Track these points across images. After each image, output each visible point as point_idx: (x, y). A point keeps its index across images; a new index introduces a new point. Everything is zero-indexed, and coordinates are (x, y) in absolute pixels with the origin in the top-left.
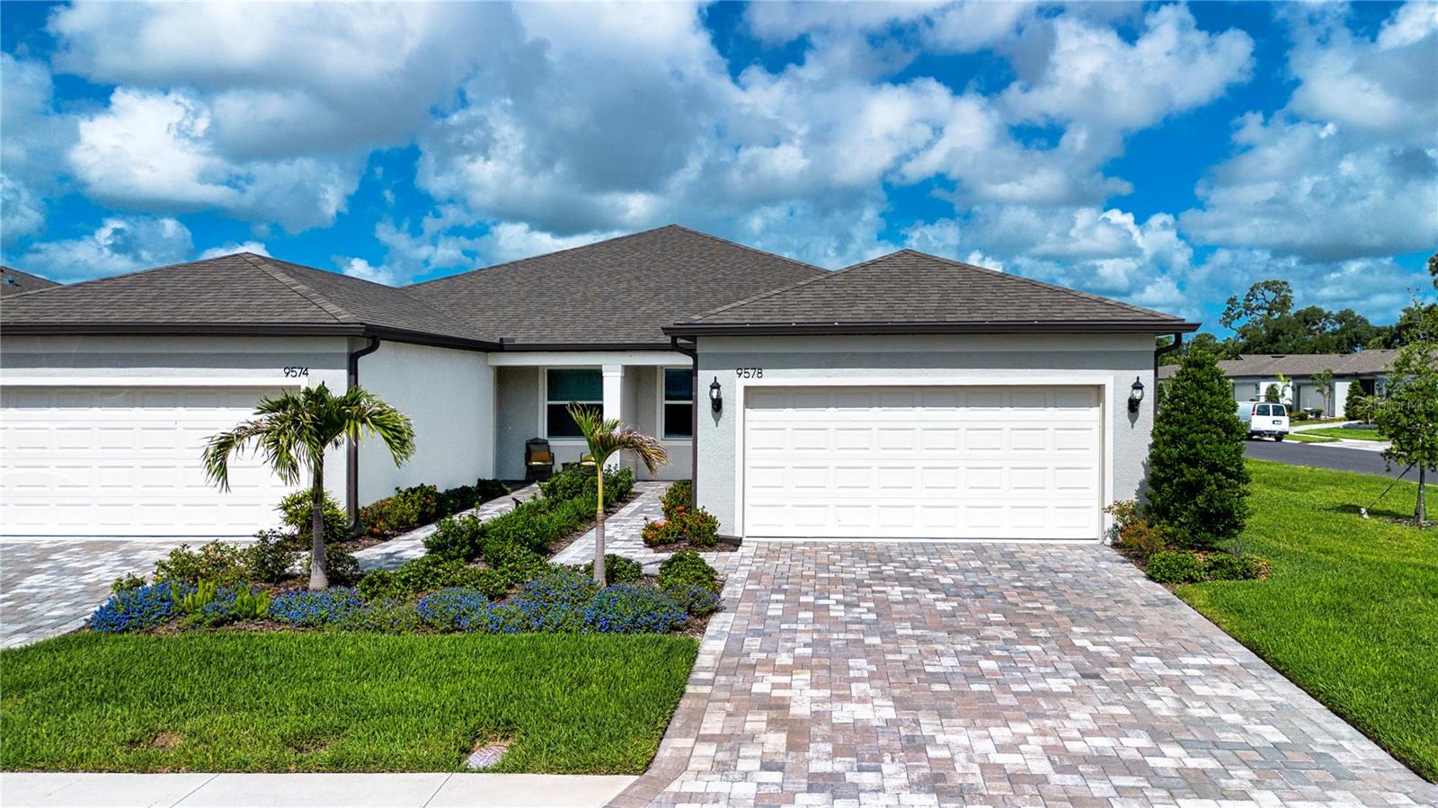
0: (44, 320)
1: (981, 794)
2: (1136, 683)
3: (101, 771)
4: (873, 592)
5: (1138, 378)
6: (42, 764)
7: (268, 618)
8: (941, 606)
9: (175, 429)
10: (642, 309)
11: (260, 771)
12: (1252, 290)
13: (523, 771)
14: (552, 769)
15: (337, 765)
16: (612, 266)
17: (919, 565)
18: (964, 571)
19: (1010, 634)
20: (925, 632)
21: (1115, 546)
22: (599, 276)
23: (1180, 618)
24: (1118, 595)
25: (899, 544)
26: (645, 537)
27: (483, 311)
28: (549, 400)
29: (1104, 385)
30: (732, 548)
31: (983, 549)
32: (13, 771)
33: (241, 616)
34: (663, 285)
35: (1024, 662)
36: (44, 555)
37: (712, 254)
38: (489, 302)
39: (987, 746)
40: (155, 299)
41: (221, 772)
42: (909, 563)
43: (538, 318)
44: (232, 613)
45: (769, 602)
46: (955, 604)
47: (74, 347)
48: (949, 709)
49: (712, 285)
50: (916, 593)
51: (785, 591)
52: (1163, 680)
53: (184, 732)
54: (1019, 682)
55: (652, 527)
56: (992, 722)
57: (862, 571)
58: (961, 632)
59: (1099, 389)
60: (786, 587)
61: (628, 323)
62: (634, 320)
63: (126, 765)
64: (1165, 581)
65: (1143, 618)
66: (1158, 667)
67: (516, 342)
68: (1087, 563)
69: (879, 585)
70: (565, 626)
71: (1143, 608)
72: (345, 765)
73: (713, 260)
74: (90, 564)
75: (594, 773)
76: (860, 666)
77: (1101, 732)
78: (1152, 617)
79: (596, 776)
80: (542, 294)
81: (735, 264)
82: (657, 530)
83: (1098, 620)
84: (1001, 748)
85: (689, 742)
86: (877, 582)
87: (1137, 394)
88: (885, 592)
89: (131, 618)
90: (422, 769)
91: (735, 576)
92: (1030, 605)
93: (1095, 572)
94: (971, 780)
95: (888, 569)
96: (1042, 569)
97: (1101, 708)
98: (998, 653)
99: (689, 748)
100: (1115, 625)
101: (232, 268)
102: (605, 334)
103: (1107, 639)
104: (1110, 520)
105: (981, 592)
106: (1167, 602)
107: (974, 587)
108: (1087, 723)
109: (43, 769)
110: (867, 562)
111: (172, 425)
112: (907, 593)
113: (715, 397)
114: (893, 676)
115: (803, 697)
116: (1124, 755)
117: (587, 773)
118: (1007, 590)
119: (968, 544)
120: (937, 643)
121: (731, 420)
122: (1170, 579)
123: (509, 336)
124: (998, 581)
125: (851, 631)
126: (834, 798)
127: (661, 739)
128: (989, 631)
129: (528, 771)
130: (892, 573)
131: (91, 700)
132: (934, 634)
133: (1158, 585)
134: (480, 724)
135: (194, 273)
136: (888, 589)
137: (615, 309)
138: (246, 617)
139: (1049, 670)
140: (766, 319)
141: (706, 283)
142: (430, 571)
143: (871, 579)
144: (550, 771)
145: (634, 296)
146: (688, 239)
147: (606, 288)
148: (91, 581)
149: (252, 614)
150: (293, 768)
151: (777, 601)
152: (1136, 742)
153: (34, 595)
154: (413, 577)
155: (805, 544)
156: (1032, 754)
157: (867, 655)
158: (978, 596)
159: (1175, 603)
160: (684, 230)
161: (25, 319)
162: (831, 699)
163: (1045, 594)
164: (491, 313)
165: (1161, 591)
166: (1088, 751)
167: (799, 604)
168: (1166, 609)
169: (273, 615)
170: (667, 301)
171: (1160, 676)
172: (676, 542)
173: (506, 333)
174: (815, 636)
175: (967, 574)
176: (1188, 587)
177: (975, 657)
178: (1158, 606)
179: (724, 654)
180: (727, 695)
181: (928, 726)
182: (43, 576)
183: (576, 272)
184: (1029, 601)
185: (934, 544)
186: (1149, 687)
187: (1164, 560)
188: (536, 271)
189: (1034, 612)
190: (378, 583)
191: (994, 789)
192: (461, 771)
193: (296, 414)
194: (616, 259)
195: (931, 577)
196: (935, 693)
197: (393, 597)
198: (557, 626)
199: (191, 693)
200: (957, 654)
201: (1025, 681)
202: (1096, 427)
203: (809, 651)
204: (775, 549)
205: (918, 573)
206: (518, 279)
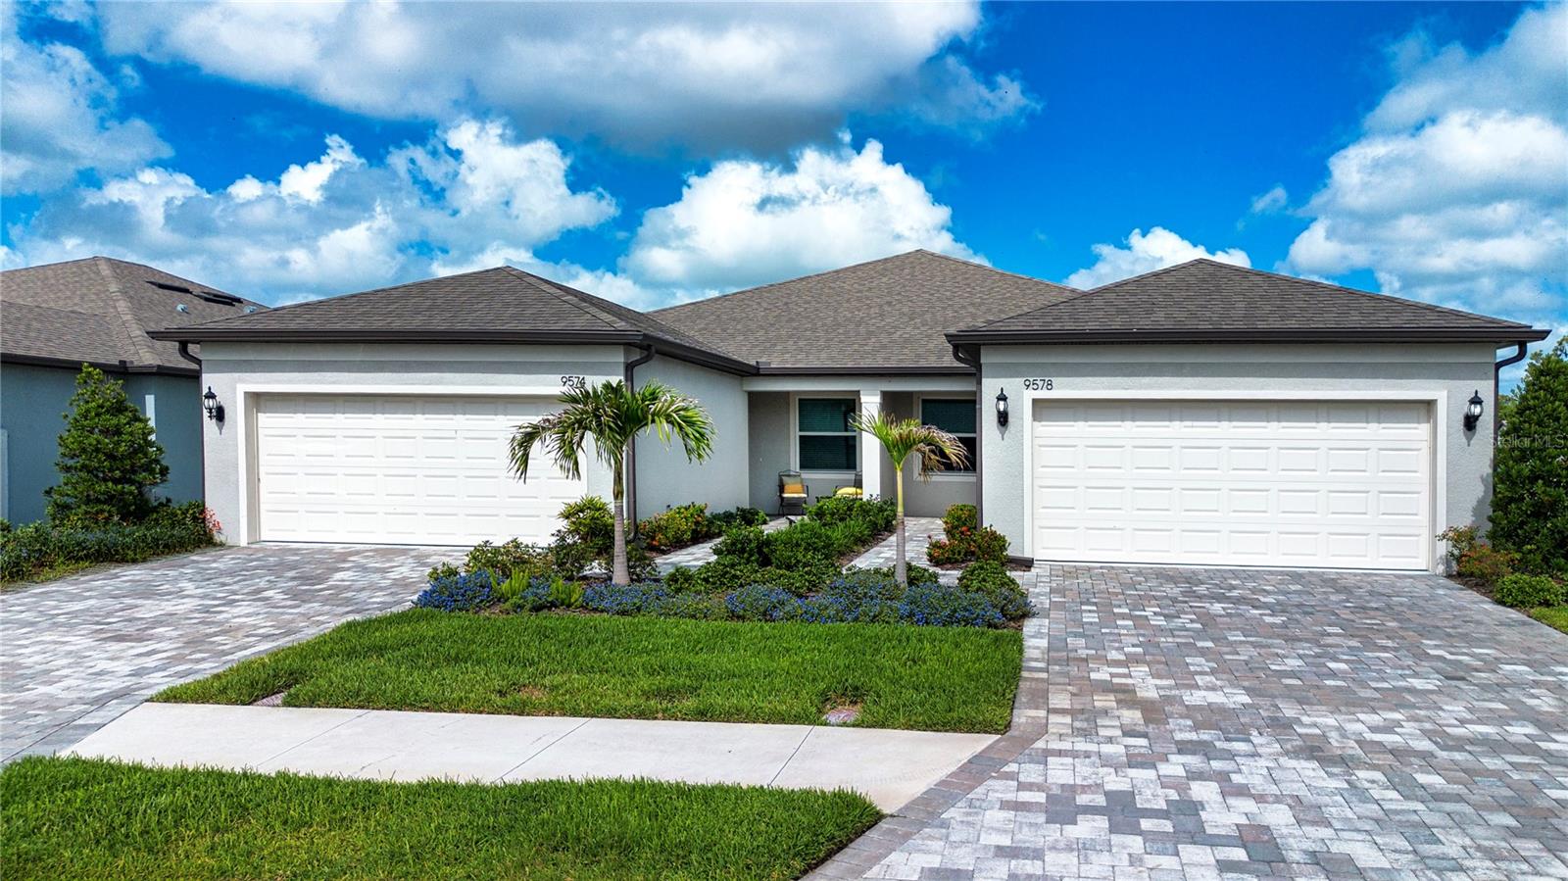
0: (329, 327)
1: (1366, 763)
2: (1508, 685)
3: (481, 712)
4: (1191, 607)
5: (1476, 392)
6: (426, 705)
7: (582, 606)
8: (1268, 619)
9: (455, 438)
10: (898, 333)
11: (629, 717)
12: (1560, 343)
13: (883, 726)
14: (912, 726)
15: (702, 715)
16: (861, 292)
17: (1234, 588)
18: (1286, 593)
19: (1354, 643)
20: (1259, 639)
21: (1449, 576)
22: (848, 301)
23: (1542, 636)
24: (1465, 616)
25: (1206, 571)
26: (930, 555)
27: (732, 336)
28: (800, 430)
29: (1436, 400)
30: (1024, 568)
31: (1301, 576)
32: (401, 710)
33: (558, 604)
34: (918, 310)
35: (1377, 665)
36: (343, 557)
37: (967, 279)
38: (739, 327)
39: (1359, 727)
40: (429, 309)
41: (592, 717)
42: (1222, 585)
43: (791, 343)
44: (550, 599)
45: (1082, 611)
46: (1284, 619)
47: (359, 355)
48: (1308, 698)
49: (971, 309)
50: (1238, 609)
51: (1095, 604)
52: (1536, 684)
53: (546, 687)
54: (1374, 680)
55: (935, 546)
56: (1359, 709)
57: (1173, 590)
58: (1300, 640)
59: (1429, 405)
60: (1094, 600)
61: (884, 347)
62: (891, 344)
63: (504, 707)
64: (1516, 606)
65: (1500, 635)
66: (1529, 674)
67: (772, 366)
68: (1421, 589)
69: (1195, 602)
70: (881, 617)
71: (1497, 628)
72: (709, 715)
73: (969, 285)
74: (388, 565)
75: (955, 731)
76: (1196, 662)
77: (1480, 721)
78: (1508, 635)
79: (956, 734)
80: (791, 320)
81: (992, 288)
82: (940, 547)
83: (1449, 635)
84: (1374, 729)
85: (1042, 713)
86: (1192, 599)
87: (1476, 410)
88: (1203, 607)
89: (455, 601)
90: (783, 721)
91: (1037, 590)
92: (1368, 621)
93: (1433, 597)
94: (1351, 752)
95: (1201, 589)
96: (1371, 593)
97: (1475, 703)
98: (1345, 657)
99: (1043, 718)
100: (1469, 640)
101: (497, 280)
102: (862, 358)
103: (1465, 650)
104: (1443, 548)
105: (1310, 610)
106: (1524, 623)
107: (1300, 605)
108: (1464, 714)
109: (427, 709)
110: (1175, 583)
111: (453, 434)
112: (1229, 608)
113: (1002, 410)
114: (1237, 671)
115: (1148, 686)
116: (1512, 739)
117: (946, 731)
118: (1338, 609)
119: (1282, 572)
120: (1275, 648)
121: (1018, 434)
122: (1522, 602)
123: (763, 360)
124: (1325, 602)
125: (1179, 636)
126: (1209, 759)
127: (1012, 709)
128: (1330, 640)
129: (888, 727)
130: (1206, 592)
131: (448, 660)
132: (1270, 641)
133: (1509, 609)
134: (829, 688)
135: (462, 285)
136: (1207, 605)
137: (870, 333)
138: (562, 604)
139: (1407, 672)
140: (1057, 326)
141: (964, 307)
142: (727, 572)
143: (1184, 596)
144: (911, 727)
145: (887, 320)
146: (938, 263)
147: (857, 313)
148: (397, 577)
149: (567, 602)
150: (660, 715)
151: (1090, 611)
152: (1520, 731)
153: (349, 586)
154: (712, 577)
155: (1101, 568)
156: (1410, 735)
157: (1203, 655)
158: (1306, 613)
159: (1532, 624)
160: (932, 254)
161: (312, 326)
162: (1177, 686)
163: (1380, 613)
164: (742, 338)
165: (1513, 614)
166: (1472, 735)
167: (1114, 614)
168: (1526, 629)
169: (587, 604)
170: (923, 325)
171: (1533, 681)
172: (963, 562)
173: (761, 357)
174: (1141, 639)
175: (1289, 596)
176: (1545, 610)
177: (1322, 660)
178: (1513, 626)
179: (1049, 650)
180: (1067, 680)
181: (1289, 711)
182: (350, 573)
183: (823, 297)
184: (1367, 619)
185: (1244, 571)
186: (1524, 689)
187: (1516, 583)
188: (782, 297)
189: (1375, 627)
190: (681, 580)
191: (1379, 759)
192: (821, 725)
193: (597, 409)
194: (864, 285)
195: (1249, 596)
196: (1286, 686)
197: (698, 593)
198: (875, 617)
199: (539, 657)
200: (1300, 657)
201: (1383, 680)
202: (1425, 447)
203: (1139, 650)
204: (1069, 571)
205: (1235, 593)
206: (765, 305)
